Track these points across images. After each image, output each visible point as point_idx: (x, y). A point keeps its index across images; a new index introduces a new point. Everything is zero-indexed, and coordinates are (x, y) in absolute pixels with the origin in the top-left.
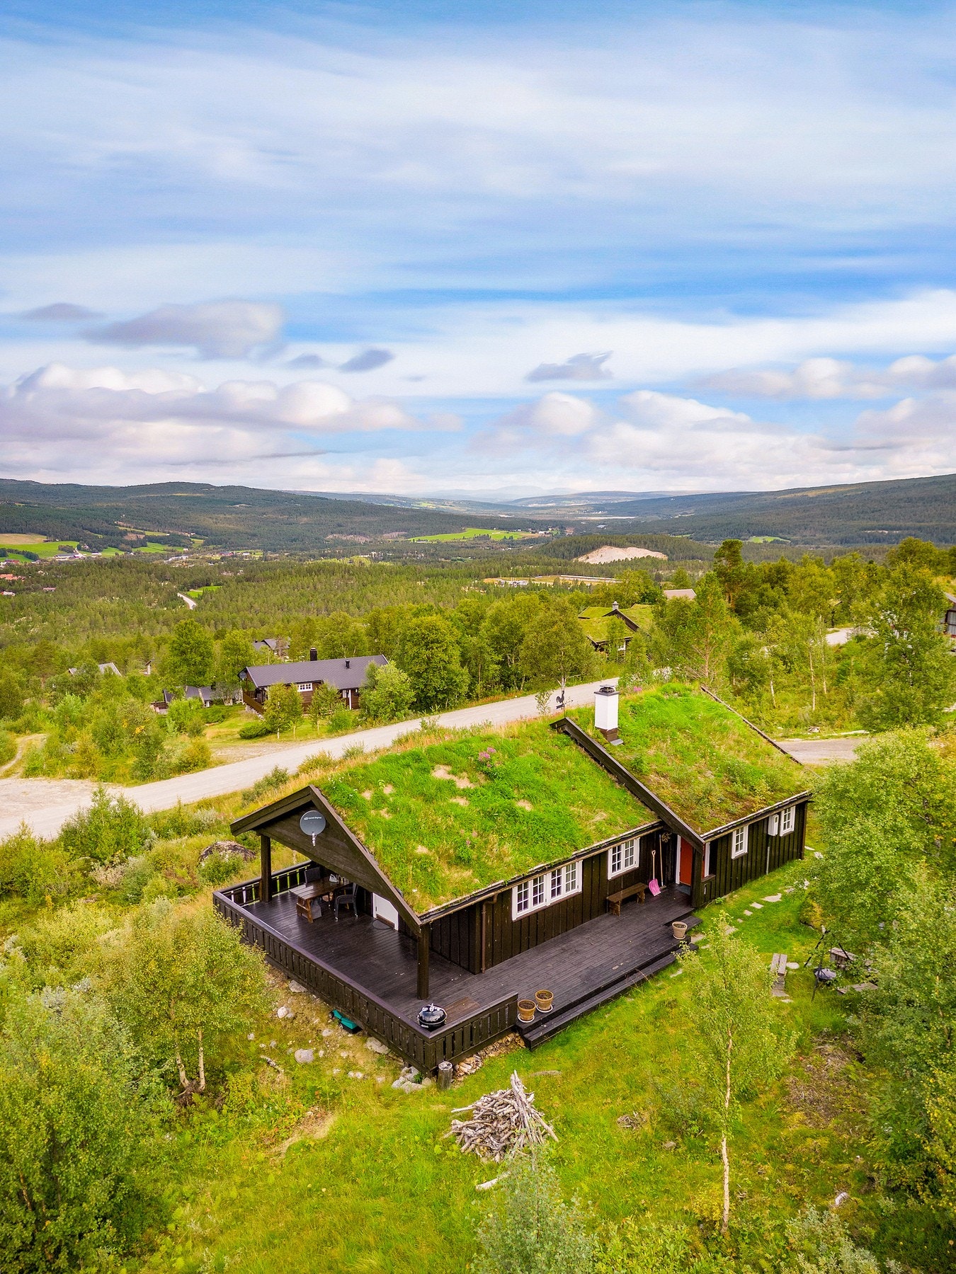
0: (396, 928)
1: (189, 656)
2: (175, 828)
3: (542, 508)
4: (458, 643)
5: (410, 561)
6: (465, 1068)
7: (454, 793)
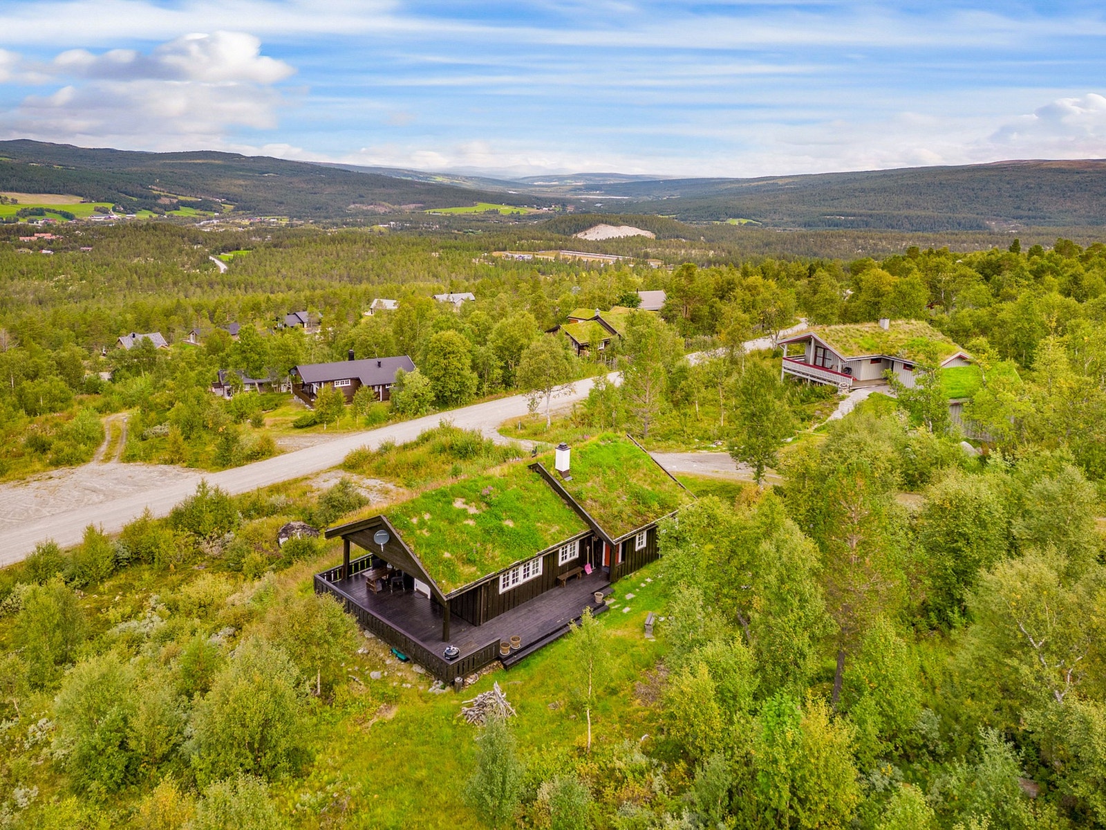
0: (429, 597)
1: (248, 355)
2: (255, 510)
3: (546, 186)
4: (470, 351)
5: (426, 232)
6: (469, 681)
7: (467, 517)
